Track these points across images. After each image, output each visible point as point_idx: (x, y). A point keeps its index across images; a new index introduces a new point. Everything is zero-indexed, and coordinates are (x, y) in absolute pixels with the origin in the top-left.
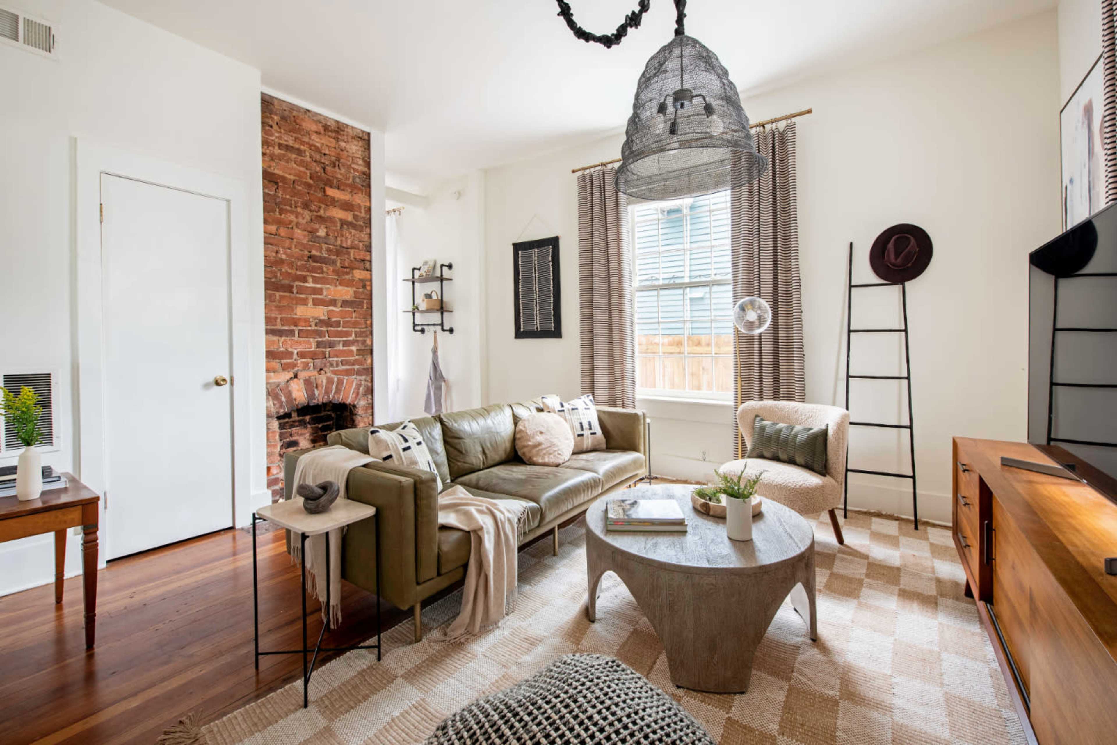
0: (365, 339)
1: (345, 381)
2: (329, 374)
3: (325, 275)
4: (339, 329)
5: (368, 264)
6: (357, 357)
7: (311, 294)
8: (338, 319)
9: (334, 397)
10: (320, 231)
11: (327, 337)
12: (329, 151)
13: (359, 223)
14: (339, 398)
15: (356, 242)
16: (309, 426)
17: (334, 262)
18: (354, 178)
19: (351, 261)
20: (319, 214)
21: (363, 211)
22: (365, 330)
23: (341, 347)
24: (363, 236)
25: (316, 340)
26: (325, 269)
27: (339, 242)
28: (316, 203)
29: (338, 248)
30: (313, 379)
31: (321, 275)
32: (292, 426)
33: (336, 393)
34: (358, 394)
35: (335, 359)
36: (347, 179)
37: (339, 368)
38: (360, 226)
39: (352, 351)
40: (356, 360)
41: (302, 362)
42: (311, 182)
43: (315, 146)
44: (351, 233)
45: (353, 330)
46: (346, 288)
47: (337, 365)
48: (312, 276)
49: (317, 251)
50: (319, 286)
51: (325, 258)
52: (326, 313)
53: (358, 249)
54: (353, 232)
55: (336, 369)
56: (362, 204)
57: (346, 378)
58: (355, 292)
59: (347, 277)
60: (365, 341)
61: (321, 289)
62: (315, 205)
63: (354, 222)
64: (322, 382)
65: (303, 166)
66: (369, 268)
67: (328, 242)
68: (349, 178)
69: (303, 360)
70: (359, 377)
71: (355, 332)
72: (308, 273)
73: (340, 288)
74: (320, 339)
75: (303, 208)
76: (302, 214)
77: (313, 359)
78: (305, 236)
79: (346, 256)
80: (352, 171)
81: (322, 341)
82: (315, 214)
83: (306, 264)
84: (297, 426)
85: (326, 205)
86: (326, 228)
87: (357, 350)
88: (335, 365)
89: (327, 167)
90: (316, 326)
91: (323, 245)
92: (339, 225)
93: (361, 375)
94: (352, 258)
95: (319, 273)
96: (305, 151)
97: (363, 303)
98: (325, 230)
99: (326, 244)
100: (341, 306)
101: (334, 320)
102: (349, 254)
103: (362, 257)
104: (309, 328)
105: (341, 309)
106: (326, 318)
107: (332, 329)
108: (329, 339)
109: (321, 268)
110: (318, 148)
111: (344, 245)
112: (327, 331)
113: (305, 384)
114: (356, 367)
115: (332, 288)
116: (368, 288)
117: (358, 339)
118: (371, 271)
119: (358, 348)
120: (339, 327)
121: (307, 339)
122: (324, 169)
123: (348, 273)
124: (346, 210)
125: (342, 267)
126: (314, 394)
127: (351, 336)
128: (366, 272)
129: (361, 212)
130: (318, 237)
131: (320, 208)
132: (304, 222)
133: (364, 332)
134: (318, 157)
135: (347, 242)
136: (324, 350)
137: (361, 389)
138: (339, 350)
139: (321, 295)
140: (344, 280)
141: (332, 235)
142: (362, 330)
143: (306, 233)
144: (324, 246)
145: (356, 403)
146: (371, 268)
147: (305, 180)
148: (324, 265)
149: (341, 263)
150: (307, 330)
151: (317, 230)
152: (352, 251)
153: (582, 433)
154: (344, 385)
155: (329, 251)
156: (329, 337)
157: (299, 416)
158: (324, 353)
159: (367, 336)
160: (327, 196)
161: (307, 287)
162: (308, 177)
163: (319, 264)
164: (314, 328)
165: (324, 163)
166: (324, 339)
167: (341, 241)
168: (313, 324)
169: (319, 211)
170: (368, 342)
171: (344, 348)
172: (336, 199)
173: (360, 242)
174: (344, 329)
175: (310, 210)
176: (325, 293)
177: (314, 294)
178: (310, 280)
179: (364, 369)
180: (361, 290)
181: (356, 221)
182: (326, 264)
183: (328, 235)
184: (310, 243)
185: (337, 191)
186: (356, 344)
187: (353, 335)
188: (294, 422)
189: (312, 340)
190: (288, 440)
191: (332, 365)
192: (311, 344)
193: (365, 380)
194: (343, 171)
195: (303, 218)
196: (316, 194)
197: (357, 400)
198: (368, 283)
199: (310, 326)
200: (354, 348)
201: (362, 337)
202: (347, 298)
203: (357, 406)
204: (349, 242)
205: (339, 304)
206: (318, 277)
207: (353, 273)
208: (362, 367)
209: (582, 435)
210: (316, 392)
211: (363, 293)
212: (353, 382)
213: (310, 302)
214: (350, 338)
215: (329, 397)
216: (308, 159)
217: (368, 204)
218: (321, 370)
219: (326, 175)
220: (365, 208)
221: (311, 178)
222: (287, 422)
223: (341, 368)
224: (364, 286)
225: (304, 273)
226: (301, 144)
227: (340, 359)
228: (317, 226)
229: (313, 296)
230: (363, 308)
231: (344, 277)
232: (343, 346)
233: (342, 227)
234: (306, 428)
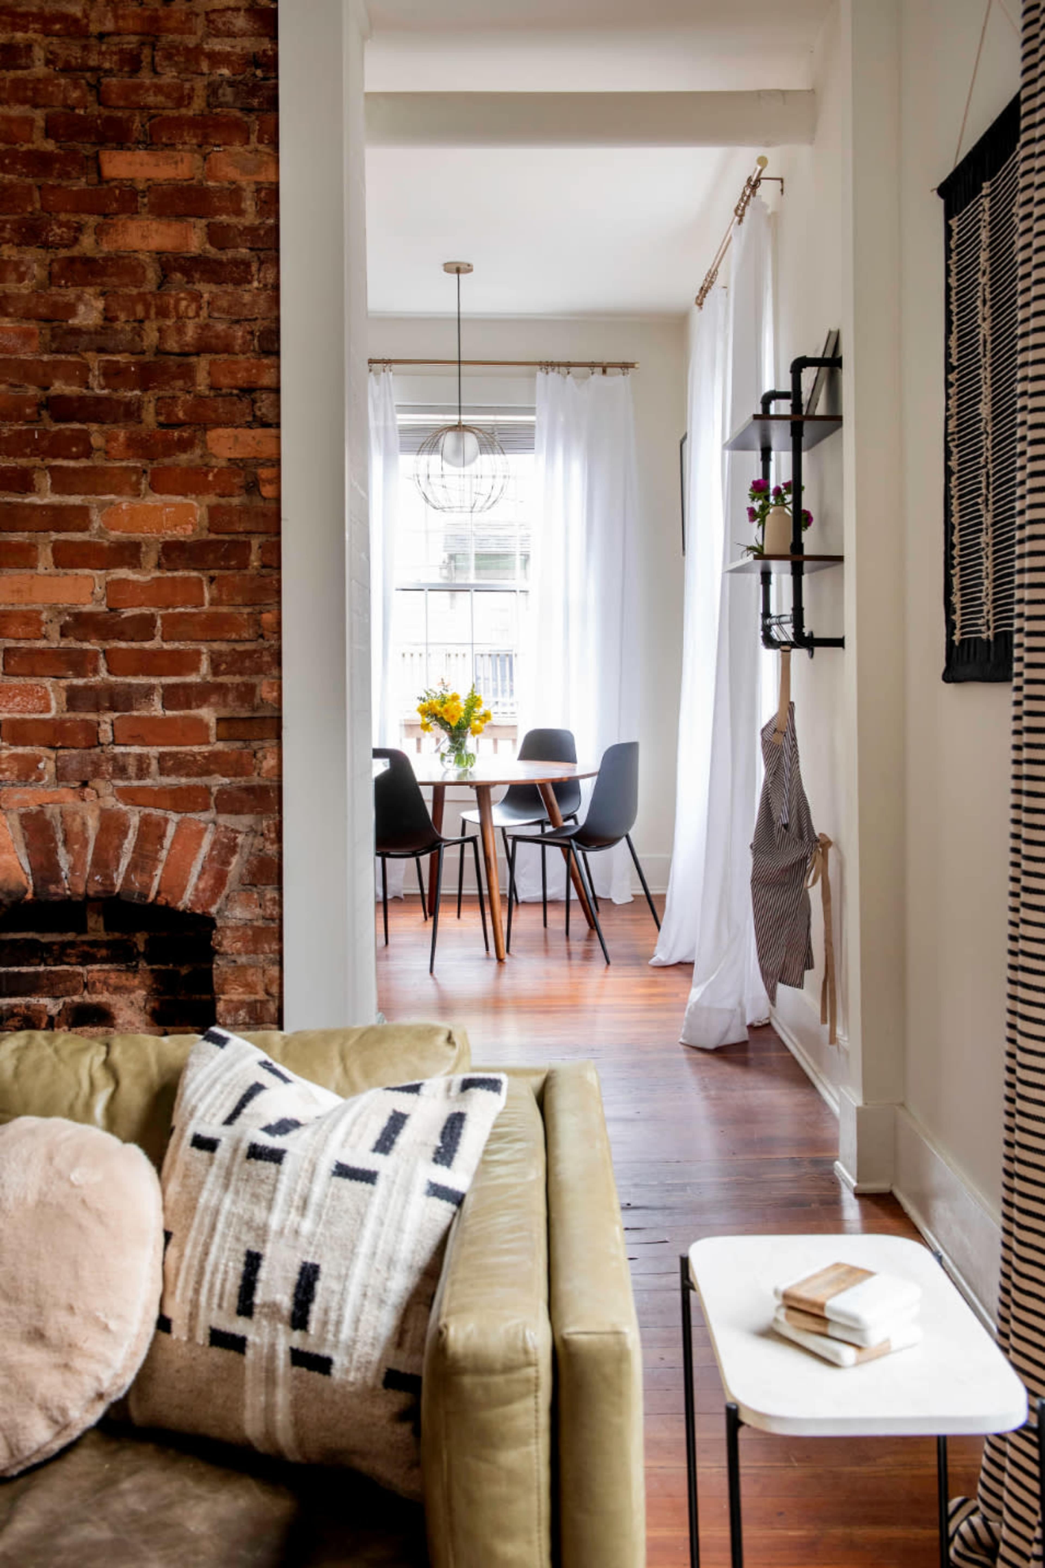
0: (255, 680)
1: (171, 830)
2: (111, 802)
3: (98, 461)
4: (147, 645)
5: (265, 399)
6: (220, 746)
7: (46, 531)
8: (145, 610)
9: (127, 879)
10: (81, 309)
11: (104, 673)
12: (116, 17)
13: (230, 254)
14: (148, 887)
15: (221, 327)
16: (143, 965)
17: (132, 412)
18: (213, 89)
19: (200, 398)
20: (75, 251)
21: (249, 205)
22: (249, 646)
23: (157, 709)
24: (247, 298)
25: (64, 683)
26: (97, 440)
27: (151, 337)
28: (63, 217)
29: (148, 358)
30: (52, 811)
31: (83, 463)
32: (86, 959)
33: (133, 867)
34: (220, 879)
35: (136, 750)
36: (183, 99)
37: (148, 782)
38: (236, 262)
39: (200, 725)
40: (214, 756)
41: (14, 757)
42: (50, 146)
43: (63, 18)
44: (196, 297)
45: (203, 648)
46: (179, 499)
47: (142, 772)
48: (52, 469)
49: (68, 381)
50: (75, 500)
51: (99, 400)
52: (99, 592)
53: (228, 349)
54: (206, 289)
55: (135, 783)
56: (244, 181)
57: (174, 817)
58: (213, 511)
59: (183, 458)
60: (251, 689)
61: (83, 512)
62: (61, 225)
63: (213, 252)
64: (84, 824)
65: (23, 102)
66: (271, 418)
67: (111, 344)
68: (190, 98)
69: (20, 750)
70: (224, 820)
71: (212, 652)
72: (36, 461)
73: (154, 500)
74: (80, 682)
75: (19, 245)
76: (17, 264)
77: (52, 747)
78: (28, 335)
79: (180, 383)
80: (205, 67)
81: (88, 688)
82: (63, 253)
83: (32, 432)
84: (104, 961)
85: (106, 216)
86: (103, 294)
87: (219, 720)
88: (132, 770)
89: (105, 81)
90: (63, 635)
91: (90, 355)
92: (152, 275)
93: (237, 812)
94: (202, 388)
95: (76, 457)
96: (29, 47)
97: (248, 545)
98: (100, 304)
99: (101, 350)
100: (159, 566)
101: (128, 612)
102: (187, 373)
103: (241, 377)
104: (41, 644)
105: (157, 574)
106: (103, 608)
107: (123, 645)
108: (113, 679)
109: (83, 438)
110: (76, 21)
111: (172, 344)
112: (105, 652)
113: (24, 827)
114: (218, 782)
115: (124, 502)
116: (267, 491)
117: (221, 679)
118: (278, 425)
119: (225, 713)
120: (152, 638)
121: (32, 681)
122: (96, 88)
123: (185, 445)
124: (180, 216)
125: (161, 425)
126: (56, 866)
127: (196, 669)
128: (259, 432)
129: (240, 212)
130: (76, 332)
131: (80, 228)
132: (25, 288)
133: (249, 654)
134: (74, 52)
135: (180, 330)
136: (92, 716)
137: (235, 860)
138: (153, 719)
139: (84, 529)
140: (168, 468)
141: (123, 317)
142: (240, 647)
143: (32, 325)
144: (94, 360)
145: (213, 910)
146: (278, 415)
147: (26, 147)
148: (94, 427)
149: (158, 414)
150: (32, 652)
151: (70, 310)
152: (202, 364)
153: (238, 1326)
154: (167, 843)
155: (112, 374)
156: (110, 672)
157: (108, 928)
158: (92, 729)
159: (259, 670)
160: (107, 182)
161: (34, 507)
162: (37, 135)
163: (76, 426)
164: (56, 642)
165: (94, 69)
166: (93, 680)
167: (160, 330)
168: (54, 630)
169: (76, 240)
170: (265, 692)
171: (169, 713)
172: (141, 187)
173: (237, 322)
174: (166, 646)
175: (46, 245)
176: (96, 520)
177: (58, 531)
178: (45, 481)
179: (249, 790)
180: (236, 501)
181: (222, 248)
182: (100, 421)
183: (109, 317)
184: (45, 358)
185: (141, 155)
186: (214, 699)
187: (205, 666)
188: (94, 944)
189: (48, 682)
190: (76, 999)
191: (121, 771)
192: (45, 698)
193: (252, 831)
194: (169, 76)
195: (21, 278)
196: (64, 183)
197: (220, 901)
198: (265, 473)
199: (45, 637)
200: (207, 714)
201: (241, 674)
202: (184, 533)
203: (219, 923)
204: (191, 332)
205: (151, 557)
206: (74, 471)
207: (205, 443)
208: (242, 781)
209: (237, 1344)
210: (64, 860)
211: (245, 511)
212: (201, 833)
213: (45, 556)
214: (192, 678)
215: (108, 877)
216: (39, 69)
217: (264, 177)
218: (85, 784)
219: (105, 112)
220: (258, 191)
221: (49, 132)
222: (72, 944)
223: (155, 781)
224: (252, 487)
225: (23, 462)
226: (15, 28)
227: (154, 751)
228: (71, 294)
229: (54, 536)
230: (244, 565)
231: (167, 461)
232: (164, 707)
233: (164, 281)
234: (135, 971)
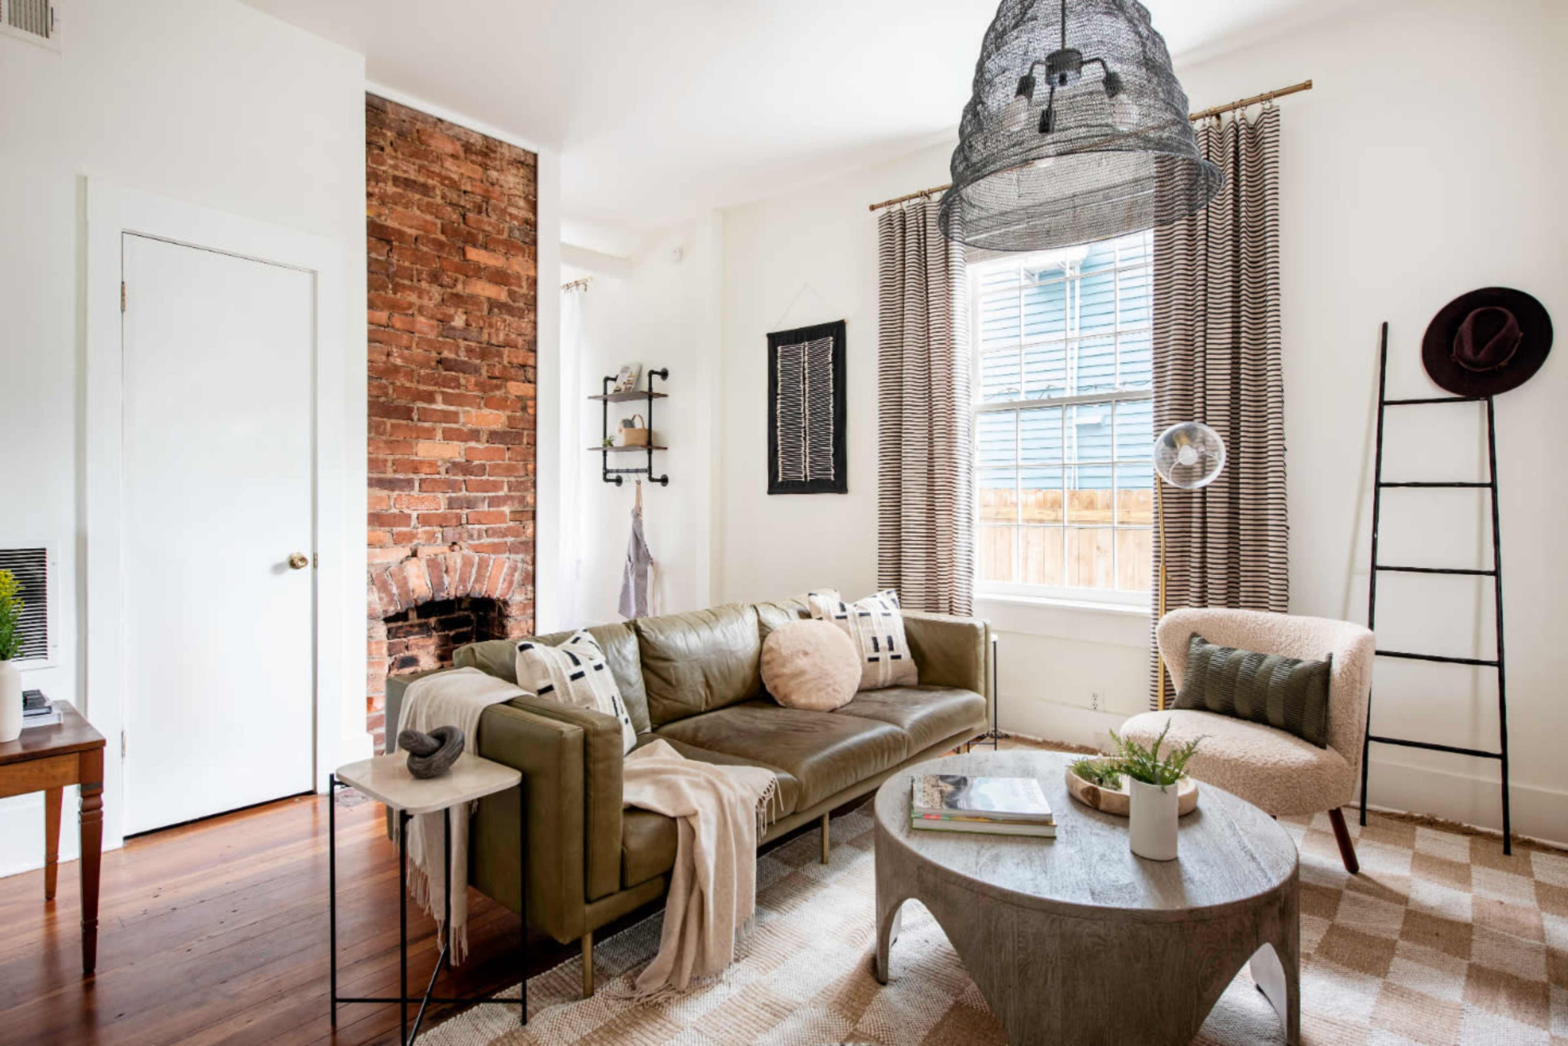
0: (525, 494)
1: (492, 561)
2: (466, 551)
3: (462, 391)
4: (483, 478)
5: (530, 371)
6: (511, 523)
7: (440, 422)
8: (483, 462)
9: (472, 587)
10: (456, 318)
11: (464, 491)
12: (472, 185)
13: (517, 304)
14: (481, 590)
15: (513, 336)
16: (434, 633)
17: (477, 370)
18: (511, 230)
19: (505, 367)
20: (454, 291)
21: (524, 284)
22: (523, 479)
23: (485, 508)
24: (523, 325)
25: (447, 495)
26: (463, 381)
27: (485, 337)
28: (450, 273)
29: (484, 346)
30: (441, 557)
31: (456, 391)
32: (408, 634)
33: (476, 580)
34: (511, 583)
35: (477, 526)
36: (500, 232)
37: (482, 541)
38: (519, 309)
39: (502, 514)
40: (508, 529)
41: (425, 532)
42: (443, 238)
43: (450, 179)
44: (505, 321)
45: (506, 479)
46: (496, 412)
47: (480, 536)
48: (442, 393)
49: (450, 351)
50: (452, 408)
51: (464, 363)
52: (463, 453)
53: (516, 347)
54: (508, 318)
55: (477, 542)
56: (522, 273)
57: (493, 556)
58: (509, 417)
59: (498, 393)
60: (524, 498)
61: (456, 414)
62: (448, 277)
63: (511, 303)
64: (455, 563)
65: (431, 213)
66: (532, 379)
67: (469, 337)
68: (503, 231)
69: (427, 528)
70: (513, 556)
71: (508, 482)
72: (436, 388)
73: (486, 411)
74: (454, 495)
75: (430, 283)
76: (429, 292)
77: (441, 526)
78: (432, 326)
79: (497, 359)
80: (508, 218)
81: (458, 498)
82: (449, 290)
83: (433, 374)
84: (417, 633)
85: (467, 276)
86: (466, 313)
87: (512, 512)
88: (475, 536)
89: (468, 214)
90: (447, 472)
91: (460, 340)
92: (486, 307)
93: (517, 553)
94: (505, 362)
95: (453, 388)
96: (434, 188)
97: (522, 434)
98: (464, 317)
99: (465, 339)
100: (488, 442)
101: (476, 462)
102: (500, 355)
103: (520, 360)
104: (437, 476)
105: (487, 445)
106: (464, 460)
107: (473, 478)
108: (468, 494)
109: (456, 379)
110: (455, 182)
111: (494, 341)
112: (465, 481)
113: (428, 566)
114: (510, 540)
115: (473, 411)
116: (531, 411)
117: (513, 494)
118: (535, 383)
119: (513, 509)
120: (484, 475)
121: (432, 494)
122: (464, 216)
123: (498, 387)
124: (497, 283)
125: (489, 377)
126: (443, 583)
127: (502, 489)
128: (527, 385)
129: (521, 287)
130: (454, 328)
131: (456, 280)
132: (431, 304)
133: (522, 482)
134: (453, 196)
135: (497, 335)
136: (458, 511)
137: (517, 574)
138: (483, 512)
139: (457, 422)
140: (492, 397)
141: (474, 325)
142: (520, 479)
143: (435, 323)
144: (462, 343)
145: (507, 597)
146: (536, 378)
147: (433, 236)
148: (461, 375)
149: (488, 372)
150: (434, 480)
151: (452, 318)
152: (506, 351)
153: (876, 655)
154: (490, 569)
155: (469, 350)
156: (467, 490)
157: (419, 617)
158: (459, 517)
159: (526, 490)
160: (468, 261)
161: (435, 410)
162: (439, 231)
163: (453, 373)
164: (444, 476)
165: (463, 207)
166: (460, 494)
167: (489, 334)
168: (442, 470)
169: (455, 285)
170: (530, 499)
171: (491, 509)
172: (483, 266)
173: (520, 335)
174: (491, 478)
175: (441, 286)
176: (462, 419)
177: (446, 422)
178: (439, 398)
179: (522, 543)
180: (518, 414)
181: (514, 301)
182: (464, 373)
183: (468, 324)
184: (440, 339)
185: (483, 252)
186: (509, 502)
187: (506, 488)
188: (411, 626)
189: (440, 495)
190: (402, 655)
191: (471, 536)
192: (439, 504)
193: (523, 561)
194: (494, 218)
195: (430, 299)
196: (450, 257)
197: (510, 593)
198: (530, 403)
199: (438, 473)
200: (506, 509)
201: (520, 491)
202: (497, 427)
203: (510, 603)
204: (502, 336)
205: (484, 438)
206: (452, 394)
207: (506, 387)
208: (519, 539)
209: (877, 659)
210: (446, 580)
211: (522, 419)
212: (504, 563)
213: (439, 435)
214: (501, 493)
215: (465, 587)
216: (439, 200)
217: (531, 273)
218: (454, 544)
219: (467, 228)
220: (528, 279)
221: (443, 232)
222: (401, 627)
223: (486, 540)
224: (524, 409)
225: (431, 388)
226: (428, 177)
227: (484, 527)
228: (452, 311)
229: (444, 425)
230: (521, 443)
231: (492, 394)
232: (489, 506)
233: (490, 311)
234: (430, 636)
